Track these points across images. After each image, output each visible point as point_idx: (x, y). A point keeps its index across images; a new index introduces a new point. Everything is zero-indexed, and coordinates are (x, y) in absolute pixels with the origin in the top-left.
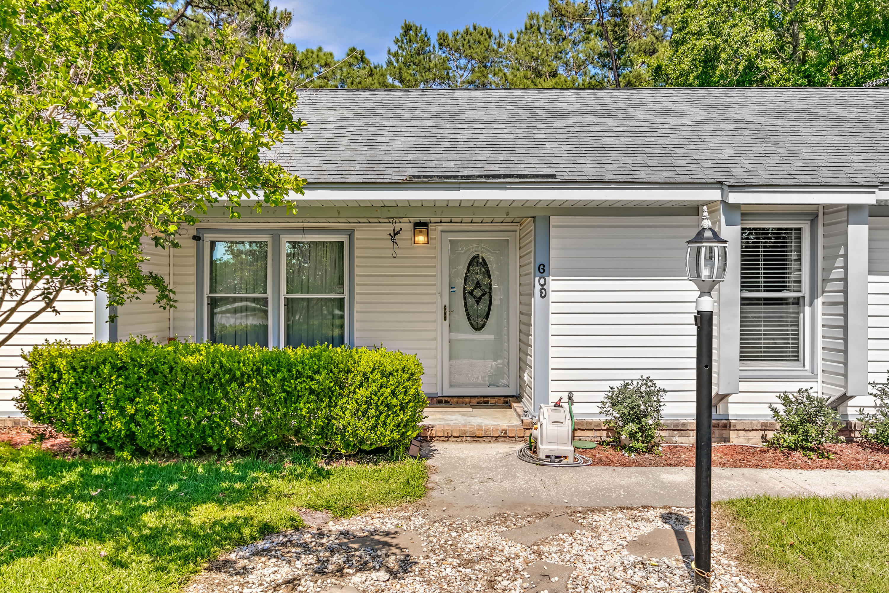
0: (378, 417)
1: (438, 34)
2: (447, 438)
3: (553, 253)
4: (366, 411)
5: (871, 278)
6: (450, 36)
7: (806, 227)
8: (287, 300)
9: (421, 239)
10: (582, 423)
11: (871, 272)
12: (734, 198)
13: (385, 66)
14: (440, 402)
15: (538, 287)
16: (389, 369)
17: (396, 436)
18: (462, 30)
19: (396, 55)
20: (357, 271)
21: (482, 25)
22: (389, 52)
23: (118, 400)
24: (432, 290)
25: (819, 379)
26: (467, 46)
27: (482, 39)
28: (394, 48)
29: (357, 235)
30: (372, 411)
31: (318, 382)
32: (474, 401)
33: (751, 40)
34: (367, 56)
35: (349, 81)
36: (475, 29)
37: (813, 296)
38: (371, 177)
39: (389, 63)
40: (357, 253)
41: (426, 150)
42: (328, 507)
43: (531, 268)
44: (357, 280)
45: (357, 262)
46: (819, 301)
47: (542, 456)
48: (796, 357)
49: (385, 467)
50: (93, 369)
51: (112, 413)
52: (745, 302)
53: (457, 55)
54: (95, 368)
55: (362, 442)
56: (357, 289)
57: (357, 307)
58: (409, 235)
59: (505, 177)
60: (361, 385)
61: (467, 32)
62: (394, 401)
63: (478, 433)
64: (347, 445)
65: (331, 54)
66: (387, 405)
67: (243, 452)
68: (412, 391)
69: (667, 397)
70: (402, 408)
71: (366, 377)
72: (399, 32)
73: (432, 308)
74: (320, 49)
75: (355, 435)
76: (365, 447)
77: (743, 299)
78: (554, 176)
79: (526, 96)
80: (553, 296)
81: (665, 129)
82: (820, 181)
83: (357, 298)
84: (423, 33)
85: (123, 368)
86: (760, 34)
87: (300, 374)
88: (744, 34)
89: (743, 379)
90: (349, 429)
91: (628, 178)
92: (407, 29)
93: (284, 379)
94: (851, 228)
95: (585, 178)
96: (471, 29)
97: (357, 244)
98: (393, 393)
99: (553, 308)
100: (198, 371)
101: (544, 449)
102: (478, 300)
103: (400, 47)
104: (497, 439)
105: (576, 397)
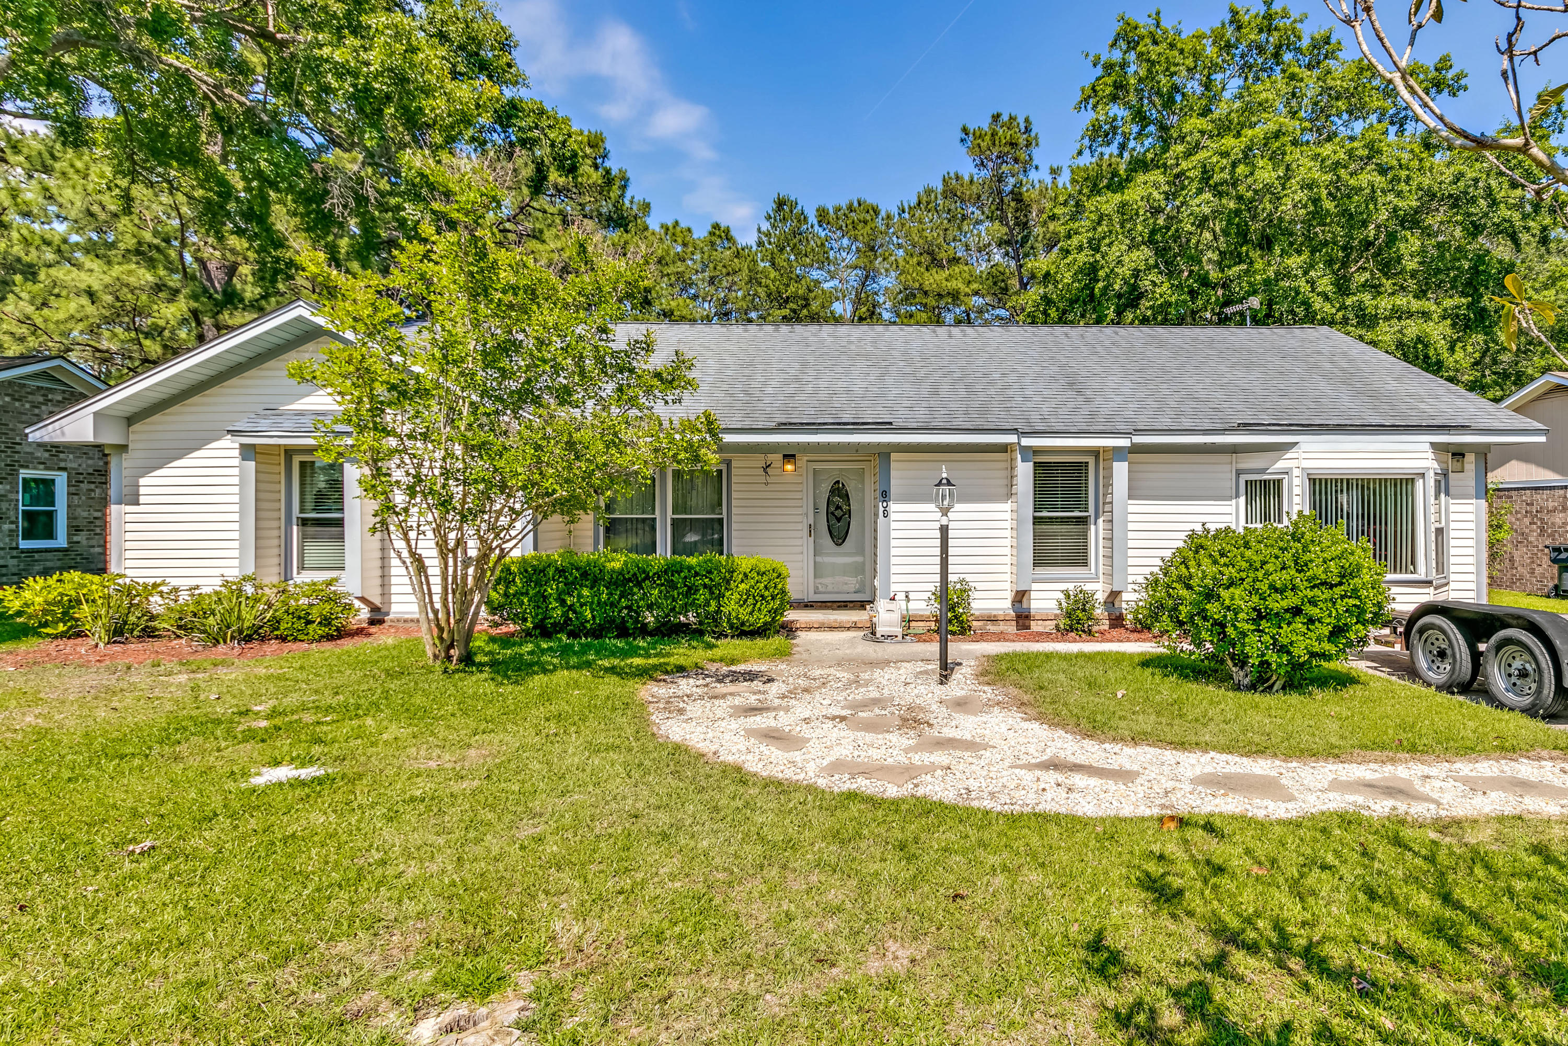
0: (755, 605)
1: (818, 210)
2: (810, 629)
3: (892, 482)
4: (746, 600)
5: (1130, 502)
6: (831, 211)
7: (1091, 461)
8: (673, 519)
9: (789, 467)
10: (915, 616)
11: (1130, 497)
12: (1025, 442)
13: (755, 248)
14: (806, 606)
15: (881, 509)
16: (763, 570)
17: (768, 619)
18: (844, 204)
19: (768, 235)
20: (734, 495)
21: (871, 200)
22: (759, 230)
23: (560, 595)
24: (800, 511)
25: (1101, 580)
26: (850, 227)
27: (869, 218)
28: (765, 226)
29: (734, 464)
30: (751, 601)
31: (711, 579)
32: (835, 605)
33: (1126, 259)
34: (733, 233)
35: (711, 265)
36: (860, 205)
37: (1097, 517)
38: (747, 423)
39: (760, 244)
40: (734, 479)
41: (792, 395)
42: (721, 660)
43: (878, 494)
44: (734, 503)
45: (734, 487)
46: (1100, 521)
47: (878, 635)
48: (1085, 564)
49: (760, 642)
50: (541, 571)
51: (554, 604)
52: (1037, 521)
53: (839, 233)
54: (543, 571)
55: (743, 624)
56: (734, 510)
57: (734, 526)
58: (780, 464)
59: (853, 424)
60: (742, 581)
61: (851, 209)
62: (767, 593)
63: (834, 625)
64: (731, 627)
65: (689, 230)
66: (762, 596)
67: (651, 634)
68: (780, 586)
69: (976, 595)
70: (773, 599)
71: (746, 575)
72: (770, 207)
73: (799, 527)
74: (677, 223)
75: (738, 618)
76: (745, 628)
77: (1035, 518)
78: (891, 423)
79: (887, 334)
80: (893, 516)
81: (996, 376)
82: (1092, 429)
83: (734, 518)
84: (799, 207)
85: (564, 571)
86: (1135, 255)
87: (697, 574)
88: (1118, 254)
89: (1035, 581)
90: (734, 614)
91: (948, 425)
92: (781, 204)
93: (686, 577)
94: (1116, 465)
95: (914, 425)
96: (856, 204)
97: (734, 472)
98: (766, 587)
99: (894, 525)
100: (621, 573)
101: (880, 630)
102: (839, 520)
103: (773, 226)
104: (849, 629)
105: (911, 596)
